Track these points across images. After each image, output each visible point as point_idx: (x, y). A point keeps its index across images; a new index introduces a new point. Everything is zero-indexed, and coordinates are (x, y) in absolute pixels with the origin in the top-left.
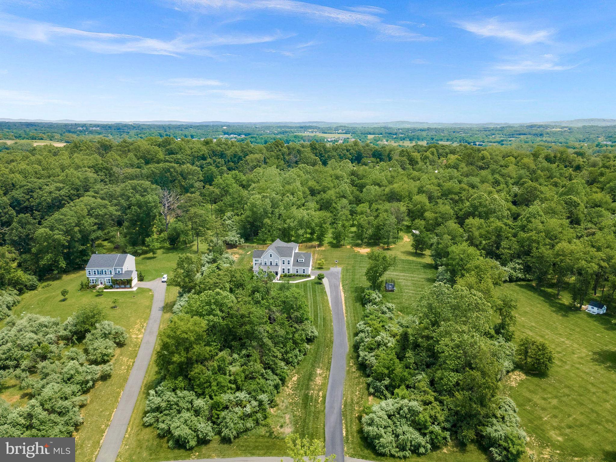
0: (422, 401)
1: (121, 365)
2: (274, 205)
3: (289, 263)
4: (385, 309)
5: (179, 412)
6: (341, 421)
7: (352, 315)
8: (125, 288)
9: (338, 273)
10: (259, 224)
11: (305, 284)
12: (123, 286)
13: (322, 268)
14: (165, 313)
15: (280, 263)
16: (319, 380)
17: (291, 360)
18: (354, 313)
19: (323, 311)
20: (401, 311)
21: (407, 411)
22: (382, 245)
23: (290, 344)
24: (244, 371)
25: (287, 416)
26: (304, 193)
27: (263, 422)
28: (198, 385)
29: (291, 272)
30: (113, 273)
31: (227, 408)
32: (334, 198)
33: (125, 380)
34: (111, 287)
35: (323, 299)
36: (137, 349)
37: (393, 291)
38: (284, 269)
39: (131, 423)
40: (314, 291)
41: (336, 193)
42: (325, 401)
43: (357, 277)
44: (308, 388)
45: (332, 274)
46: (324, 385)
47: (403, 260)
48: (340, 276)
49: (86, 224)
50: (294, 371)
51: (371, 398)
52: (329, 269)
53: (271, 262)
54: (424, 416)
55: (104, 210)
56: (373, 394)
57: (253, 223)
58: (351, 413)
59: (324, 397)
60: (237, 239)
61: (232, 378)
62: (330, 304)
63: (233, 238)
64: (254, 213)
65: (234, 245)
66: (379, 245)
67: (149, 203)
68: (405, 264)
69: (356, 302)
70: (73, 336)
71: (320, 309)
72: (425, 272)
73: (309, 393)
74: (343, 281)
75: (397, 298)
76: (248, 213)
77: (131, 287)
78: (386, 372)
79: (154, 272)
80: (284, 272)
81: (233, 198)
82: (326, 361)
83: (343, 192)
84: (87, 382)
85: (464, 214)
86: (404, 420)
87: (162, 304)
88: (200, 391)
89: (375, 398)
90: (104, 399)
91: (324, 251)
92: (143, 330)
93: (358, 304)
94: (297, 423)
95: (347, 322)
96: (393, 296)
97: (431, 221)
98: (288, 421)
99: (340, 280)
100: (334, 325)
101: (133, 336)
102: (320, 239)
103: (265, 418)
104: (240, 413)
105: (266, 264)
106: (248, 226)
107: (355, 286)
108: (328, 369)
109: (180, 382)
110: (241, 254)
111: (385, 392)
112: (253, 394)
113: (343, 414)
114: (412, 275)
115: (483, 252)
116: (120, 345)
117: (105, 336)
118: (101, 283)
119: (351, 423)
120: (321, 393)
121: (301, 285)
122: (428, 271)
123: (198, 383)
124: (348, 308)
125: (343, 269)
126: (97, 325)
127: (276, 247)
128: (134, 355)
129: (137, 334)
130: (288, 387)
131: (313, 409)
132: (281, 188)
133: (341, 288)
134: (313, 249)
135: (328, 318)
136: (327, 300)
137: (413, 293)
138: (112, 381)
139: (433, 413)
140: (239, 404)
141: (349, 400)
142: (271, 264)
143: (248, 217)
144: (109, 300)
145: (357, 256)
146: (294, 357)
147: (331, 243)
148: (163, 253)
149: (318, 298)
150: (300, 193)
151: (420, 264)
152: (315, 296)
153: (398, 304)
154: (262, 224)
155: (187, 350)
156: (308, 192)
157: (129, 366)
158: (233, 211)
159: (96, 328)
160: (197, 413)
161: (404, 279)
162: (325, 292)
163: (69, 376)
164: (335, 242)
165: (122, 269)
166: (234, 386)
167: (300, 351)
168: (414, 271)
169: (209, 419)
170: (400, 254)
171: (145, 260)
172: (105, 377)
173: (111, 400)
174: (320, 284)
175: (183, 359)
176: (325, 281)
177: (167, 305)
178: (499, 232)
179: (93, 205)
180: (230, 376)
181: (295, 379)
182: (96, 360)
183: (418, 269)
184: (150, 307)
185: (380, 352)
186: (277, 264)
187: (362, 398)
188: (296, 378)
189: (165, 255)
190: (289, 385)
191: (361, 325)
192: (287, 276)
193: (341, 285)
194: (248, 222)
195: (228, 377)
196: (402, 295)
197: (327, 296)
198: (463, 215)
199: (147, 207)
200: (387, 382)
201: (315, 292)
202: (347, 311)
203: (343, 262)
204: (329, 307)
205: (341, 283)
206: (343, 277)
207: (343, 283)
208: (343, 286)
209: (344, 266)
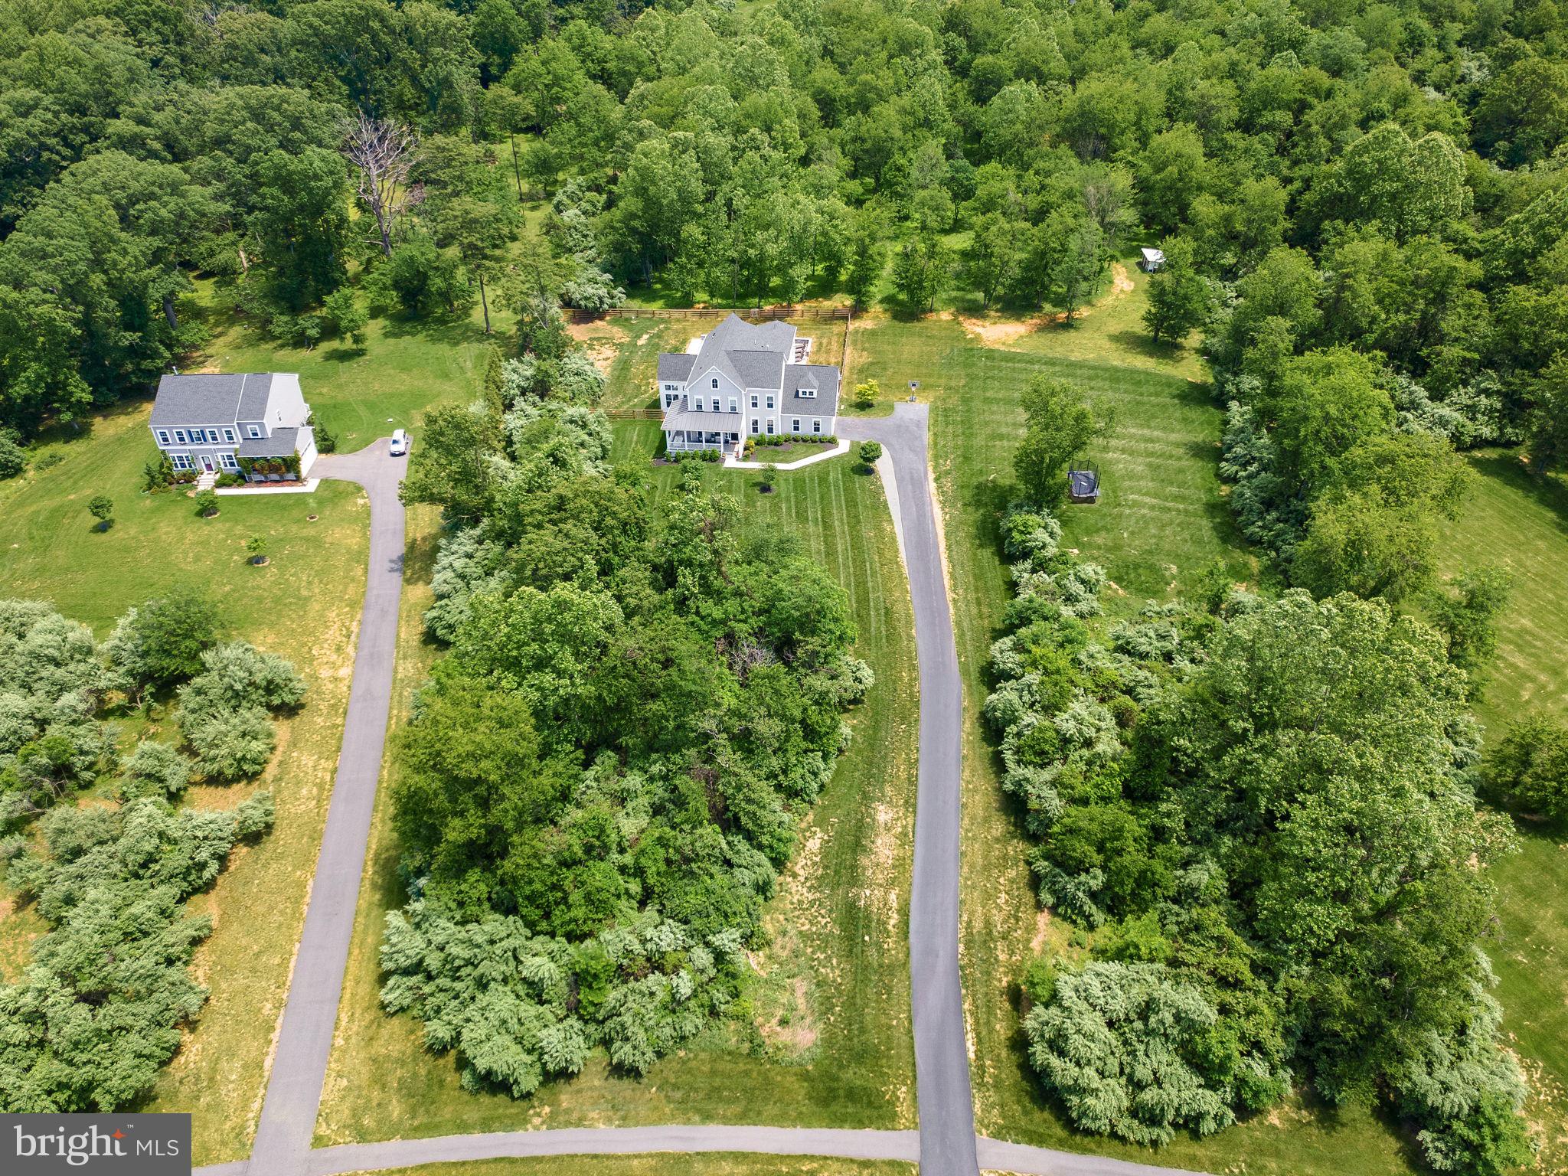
0: (1212, 973)
1: (298, 783)
2: (713, 174)
3: (770, 406)
4: (1077, 588)
5: (482, 985)
6: (960, 1000)
7: (972, 596)
8: (280, 482)
9: (918, 424)
10: (667, 240)
11: (822, 472)
12: (275, 477)
13: (870, 406)
14: (408, 581)
15: (744, 406)
16: (884, 848)
17: (800, 783)
18: (977, 590)
19: (884, 585)
20: (1118, 580)
21: (1169, 1019)
22: (1048, 307)
23: (798, 741)
24: (661, 842)
25: (801, 986)
26: (802, 116)
27: (730, 1008)
28: (528, 898)
29: (778, 431)
30: (238, 437)
31: (623, 973)
32: (897, 133)
33: (316, 836)
34: (241, 479)
35: (882, 530)
36: (339, 721)
37: (1091, 500)
38: (755, 422)
39: (347, 996)
40: (852, 503)
41: (903, 111)
42: (907, 924)
43: (979, 441)
44: (854, 878)
45: (901, 429)
46: (900, 864)
47: (1116, 369)
48: (927, 437)
49: (124, 262)
50: (810, 817)
51: (1043, 919)
52: (892, 407)
53: (716, 403)
54: (1222, 1042)
55: (173, 202)
56: (1053, 910)
57: (649, 236)
58: (988, 973)
59: (904, 912)
60: (603, 291)
61: (628, 859)
62: (903, 556)
63: (590, 290)
64: (651, 203)
65: (596, 309)
66: (1039, 308)
67: (316, 177)
68: (1123, 386)
69: (981, 546)
70: (141, 687)
71: (874, 574)
72: (1185, 420)
73: (857, 898)
74: (936, 457)
75: (1104, 528)
76: (630, 204)
77: (298, 479)
78: (1098, 859)
79: (363, 412)
80: (755, 430)
81: (582, 130)
82: (903, 775)
83: (924, 106)
84: (202, 866)
85: (1321, 202)
86: (1156, 1043)
87: (399, 548)
88: (535, 914)
89: (1058, 920)
90: (262, 909)
91: (873, 333)
92: (350, 650)
93: (987, 554)
94: (830, 1009)
95: (958, 624)
96: (1092, 519)
97: (1211, 232)
98: (801, 1003)
99: (929, 454)
100: (919, 636)
101: (325, 673)
102: (858, 286)
103: (736, 994)
104: (661, 995)
105: (699, 407)
106: (636, 247)
107: (975, 481)
108: (910, 805)
109: (476, 885)
110: (620, 346)
111: (1090, 907)
112: (697, 923)
113: (962, 978)
114: (1146, 432)
115: (1379, 353)
116: (288, 710)
117: (236, 698)
118: (209, 467)
119: (990, 1011)
120: (893, 896)
121: (812, 480)
122: (1196, 414)
123: (527, 890)
124: (958, 568)
125: (934, 409)
126: (207, 656)
127: (728, 353)
128: (334, 745)
129: (333, 665)
130: (795, 876)
131: (872, 954)
132: (731, 103)
133: (932, 485)
134: (837, 328)
135: (899, 607)
136: (894, 540)
137: (1152, 508)
138: (277, 841)
139: (1249, 1026)
140: (656, 964)
141: (978, 925)
142: (717, 408)
143: (633, 216)
144: (239, 529)
145: (972, 354)
146: (809, 777)
147: (889, 300)
148: (386, 335)
149: (868, 533)
150: (791, 123)
151: (1169, 385)
152: (855, 522)
153: (1109, 550)
154: (678, 240)
155: (484, 804)
156: (815, 113)
157: (321, 787)
158: (582, 172)
159: (204, 669)
160: (536, 991)
161: (1123, 451)
162: (886, 506)
163: (140, 859)
164: (903, 296)
165: (262, 426)
166: (635, 887)
167: (825, 757)
168: (1154, 416)
169: (575, 1008)
170: (1106, 344)
171: (334, 362)
172: (253, 837)
173: (282, 913)
174: (869, 472)
175: (474, 833)
176: (884, 466)
177: (412, 546)
178: (1444, 284)
179: (135, 186)
180: (622, 851)
181: (814, 844)
182: (220, 773)
183: (1164, 406)
184: (361, 556)
185: (1072, 768)
186: (733, 409)
187: (1017, 919)
188: (818, 842)
189: (392, 341)
190: (797, 869)
191: (1003, 652)
192: (766, 444)
193: (931, 476)
194: (634, 231)
195: (615, 856)
196: (1121, 515)
197: (890, 521)
198: (1317, 203)
199: (310, 191)
200: (1096, 880)
201: (856, 505)
202: (953, 577)
203: (932, 381)
204: (899, 567)
205: (930, 469)
206: (936, 444)
207: (935, 467)
208: (936, 480)
209: (937, 398)
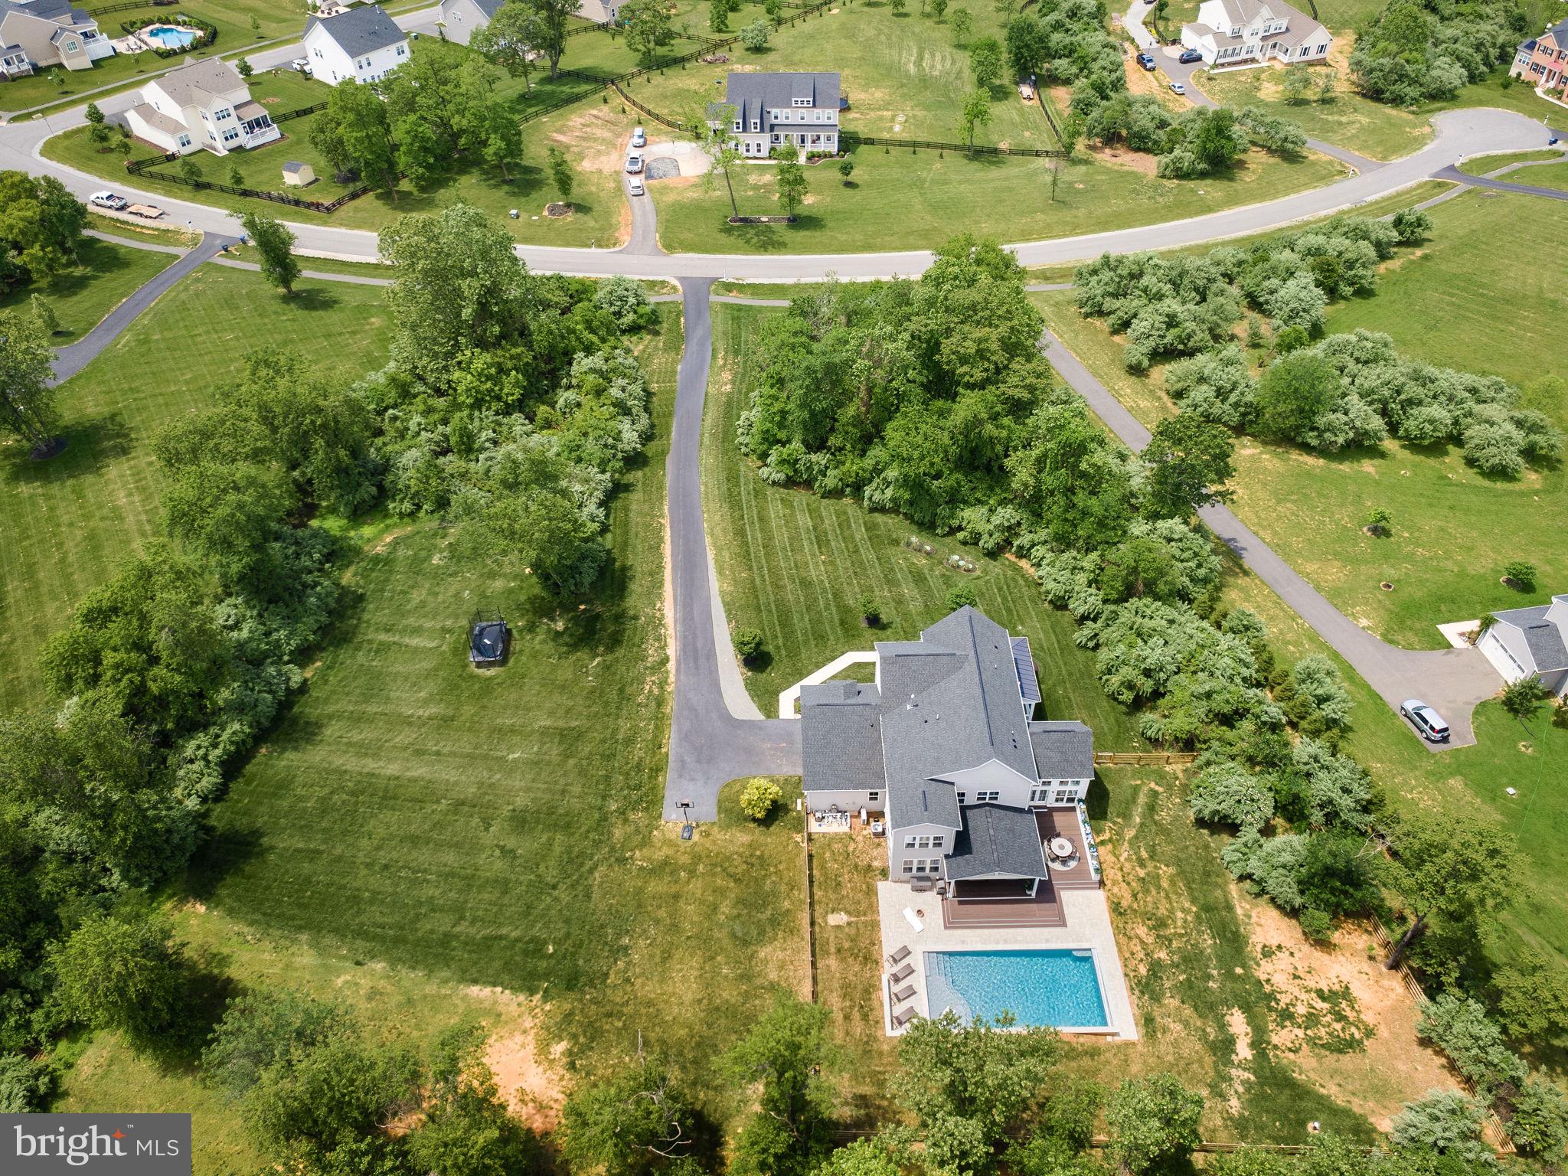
6: (686, 332)
9: (682, 767)
16: (727, 377)
42: (713, 354)
44: (745, 363)
45: (709, 755)
48: (672, 743)
58: (670, 338)
59: (715, 358)
62: (710, 555)
69: (627, 570)
73: (743, 358)
74: (660, 702)
95: (661, 498)
99: (671, 705)
113: (684, 338)
120: (721, 362)
124: (655, 546)
125: (652, 801)
133: (672, 651)
135: (715, 508)
136: (720, 571)
193: (671, 666)
203: (654, 887)
204: (715, 544)
205: (672, 678)
206: (659, 729)
207: (663, 684)
208: (665, 661)
209: (646, 842)
